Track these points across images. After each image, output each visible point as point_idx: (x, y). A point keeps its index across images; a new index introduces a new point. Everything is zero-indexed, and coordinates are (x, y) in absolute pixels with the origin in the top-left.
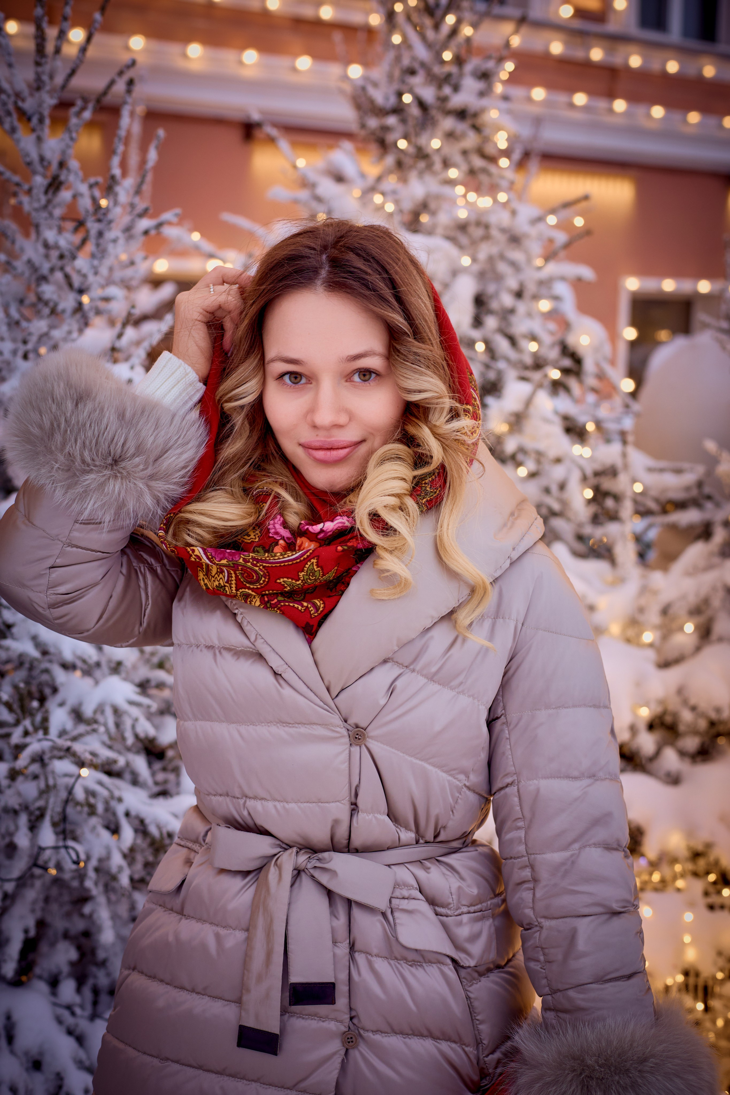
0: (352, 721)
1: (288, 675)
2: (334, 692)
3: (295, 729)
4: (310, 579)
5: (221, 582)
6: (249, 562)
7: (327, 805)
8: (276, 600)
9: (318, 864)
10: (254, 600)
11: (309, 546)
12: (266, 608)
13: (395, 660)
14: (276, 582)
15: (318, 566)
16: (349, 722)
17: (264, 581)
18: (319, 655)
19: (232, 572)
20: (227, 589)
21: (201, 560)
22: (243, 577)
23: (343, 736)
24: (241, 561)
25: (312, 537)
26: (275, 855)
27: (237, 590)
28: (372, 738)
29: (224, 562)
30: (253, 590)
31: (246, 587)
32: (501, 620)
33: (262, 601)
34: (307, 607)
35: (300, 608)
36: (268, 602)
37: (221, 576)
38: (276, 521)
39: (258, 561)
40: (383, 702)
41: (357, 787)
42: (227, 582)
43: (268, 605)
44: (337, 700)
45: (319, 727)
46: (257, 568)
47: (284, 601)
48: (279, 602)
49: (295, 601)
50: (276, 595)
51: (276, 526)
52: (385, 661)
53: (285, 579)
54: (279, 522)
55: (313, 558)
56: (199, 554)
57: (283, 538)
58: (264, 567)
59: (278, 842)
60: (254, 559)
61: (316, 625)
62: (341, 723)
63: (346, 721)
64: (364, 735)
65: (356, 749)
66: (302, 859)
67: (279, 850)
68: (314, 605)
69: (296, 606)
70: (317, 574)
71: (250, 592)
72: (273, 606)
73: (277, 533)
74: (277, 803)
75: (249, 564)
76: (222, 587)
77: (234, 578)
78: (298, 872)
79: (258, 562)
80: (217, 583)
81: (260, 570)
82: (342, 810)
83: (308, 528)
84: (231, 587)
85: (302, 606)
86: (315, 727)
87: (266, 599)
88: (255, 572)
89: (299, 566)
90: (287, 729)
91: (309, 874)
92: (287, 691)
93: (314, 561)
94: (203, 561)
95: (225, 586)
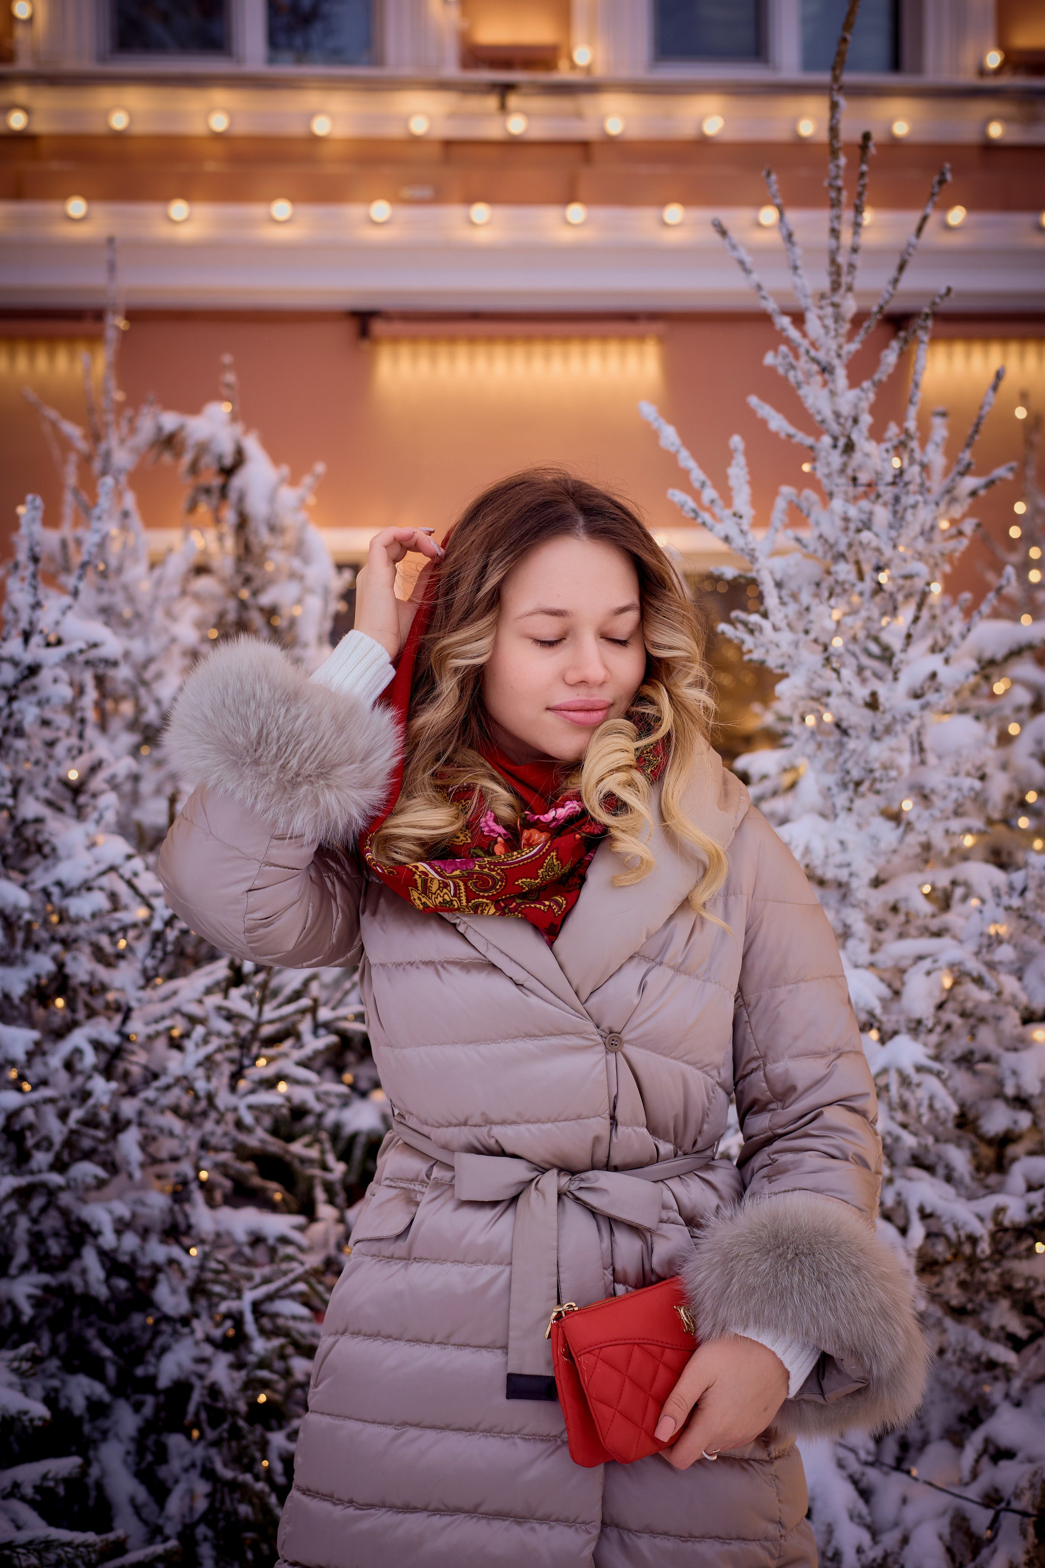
0: (605, 1025)
1: (531, 983)
2: (584, 995)
3: (545, 1042)
4: (549, 875)
5: (446, 897)
6: (485, 867)
7: (587, 1121)
8: (514, 904)
9: (583, 1185)
10: (487, 909)
11: (539, 838)
12: (503, 914)
13: (641, 954)
14: (514, 884)
15: (557, 859)
16: (601, 1028)
17: (500, 886)
18: (562, 958)
19: (461, 884)
20: (455, 903)
21: (427, 875)
22: (476, 886)
23: (598, 1044)
24: (477, 868)
25: (542, 827)
26: (533, 1180)
27: (468, 901)
28: (627, 1042)
29: (457, 872)
30: (487, 898)
31: (479, 897)
32: (733, 897)
33: (497, 908)
34: (550, 906)
35: (542, 908)
36: (505, 907)
37: (445, 891)
38: (488, 817)
39: (495, 864)
40: (636, 1001)
41: (616, 1097)
42: (455, 895)
43: (507, 911)
44: (587, 1005)
45: (571, 1036)
46: (494, 873)
47: (523, 903)
48: (519, 905)
49: (534, 902)
50: (513, 899)
51: (487, 823)
52: (632, 958)
53: (524, 880)
54: (491, 819)
55: (553, 851)
56: (424, 870)
57: (500, 835)
58: (502, 870)
59: (534, 1166)
60: (490, 863)
61: (559, 923)
62: (595, 1030)
63: (598, 1027)
64: (620, 1039)
65: (611, 1057)
66: (565, 1180)
67: (536, 1173)
68: (557, 903)
69: (538, 906)
70: (556, 868)
71: (485, 900)
72: (512, 911)
73: (492, 831)
74: (530, 1126)
75: (486, 870)
76: (448, 902)
77: (463, 890)
78: (560, 1195)
79: (495, 866)
80: (440, 899)
81: (498, 874)
82: (601, 1125)
83: (538, 819)
84: (460, 901)
85: (545, 905)
86: (567, 1036)
87: (503, 905)
88: (492, 877)
89: (537, 862)
90: (536, 1042)
91: (571, 1197)
92: (533, 1000)
93: (554, 854)
94: (430, 876)
95: (452, 901)
